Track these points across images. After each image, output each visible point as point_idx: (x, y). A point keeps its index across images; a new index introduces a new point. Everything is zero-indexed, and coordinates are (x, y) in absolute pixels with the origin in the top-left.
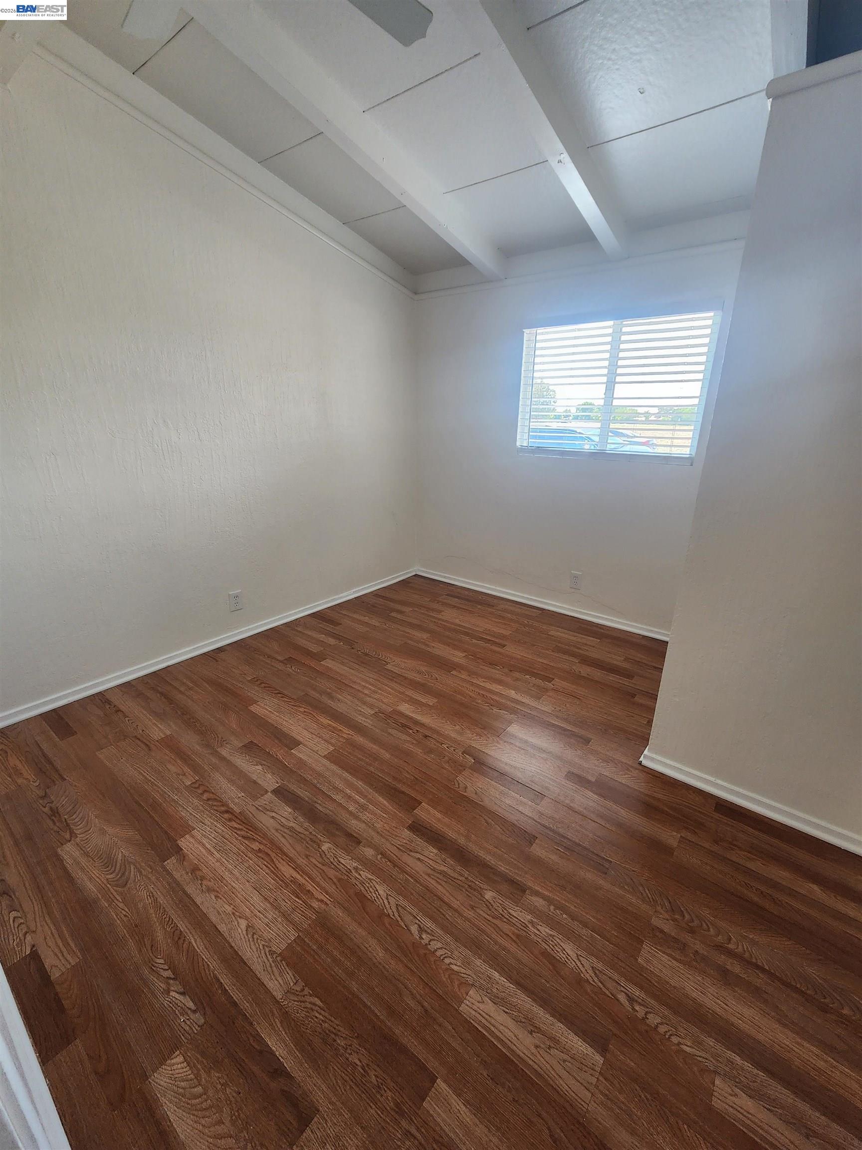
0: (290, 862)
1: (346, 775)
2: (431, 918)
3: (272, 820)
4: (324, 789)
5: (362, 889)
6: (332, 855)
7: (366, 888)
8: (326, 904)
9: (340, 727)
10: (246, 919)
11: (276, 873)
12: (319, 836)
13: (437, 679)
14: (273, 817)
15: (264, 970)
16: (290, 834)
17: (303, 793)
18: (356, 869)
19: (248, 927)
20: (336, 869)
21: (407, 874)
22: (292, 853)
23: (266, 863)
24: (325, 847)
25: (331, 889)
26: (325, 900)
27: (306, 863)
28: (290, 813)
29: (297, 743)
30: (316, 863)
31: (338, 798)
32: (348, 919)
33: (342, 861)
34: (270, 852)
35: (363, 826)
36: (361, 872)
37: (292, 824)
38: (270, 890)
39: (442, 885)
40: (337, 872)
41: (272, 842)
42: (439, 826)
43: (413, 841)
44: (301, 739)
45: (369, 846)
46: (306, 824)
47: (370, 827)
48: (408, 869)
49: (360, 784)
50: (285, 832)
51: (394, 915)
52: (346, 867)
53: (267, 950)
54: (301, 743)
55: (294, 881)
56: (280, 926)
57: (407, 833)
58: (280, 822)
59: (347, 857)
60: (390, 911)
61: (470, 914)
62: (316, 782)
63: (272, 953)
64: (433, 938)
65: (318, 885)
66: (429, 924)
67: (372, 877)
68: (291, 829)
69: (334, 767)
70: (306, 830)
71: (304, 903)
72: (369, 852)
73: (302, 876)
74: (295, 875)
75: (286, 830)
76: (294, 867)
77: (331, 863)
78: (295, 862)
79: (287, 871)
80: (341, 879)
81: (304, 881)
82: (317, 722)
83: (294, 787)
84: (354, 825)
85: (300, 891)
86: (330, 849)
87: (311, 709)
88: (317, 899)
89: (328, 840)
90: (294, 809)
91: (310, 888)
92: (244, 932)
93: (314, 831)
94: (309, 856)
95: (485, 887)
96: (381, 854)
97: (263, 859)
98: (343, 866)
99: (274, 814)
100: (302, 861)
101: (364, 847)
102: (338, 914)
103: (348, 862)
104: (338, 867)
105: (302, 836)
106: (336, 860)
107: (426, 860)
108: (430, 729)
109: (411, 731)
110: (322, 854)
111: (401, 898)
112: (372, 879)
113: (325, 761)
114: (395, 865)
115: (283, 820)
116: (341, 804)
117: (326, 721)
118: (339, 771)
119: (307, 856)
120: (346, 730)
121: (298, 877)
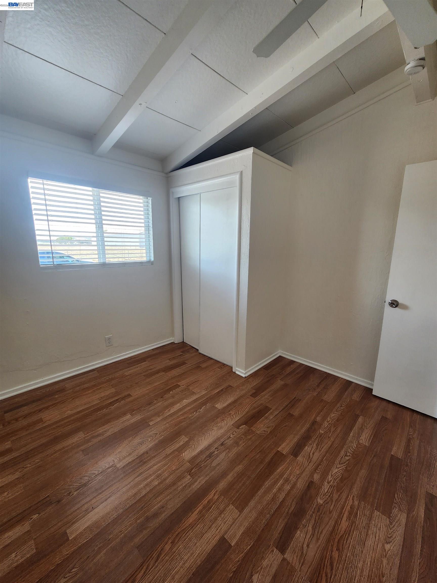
0: (338, 524)
1: (260, 492)
2: (339, 452)
3: (311, 546)
4: (275, 507)
5: (338, 479)
6: (324, 497)
7: (337, 477)
8: (353, 496)
9: (205, 502)
10: (383, 545)
11: (348, 532)
12: (314, 506)
13: (157, 434)
14: (308, 546)
15: (400, 526)
16: (318, 528)
17: (280, 525)
18: (328, 483)
19: (387, 543)
20: (332, 493)
21: (323, 459)
22: (332, 523)
23: (345, 542)
24: (320, 501)
25: (344, 496)
26: (351, 498)
27: (335, 513)
28: (301, 531)
29: (223, 541)
30: (332, 506)
31: (281, 496)
32: (356, 486)
33: (326, 490)
34: (336, 540)
35: (300, 480)
36: (329, 480)
37: (310, 528)
38: (360, 533)
39: (323, 447)
40: (333, 492)
41: (328, 541)
42: (292, 444)
43: (304, 456)
44: (217, 538)
45: (313, 476)
46: (308, 517)
47: (300, 476)
48: (320, 459)
49: (267, 484)
50: (318, 532)
51: (345, 466)
52: (329, 488)
53: (391, 526)
54: (223, 536)
55: (349, 518)
56: (377, 521)
57: (300, 458)
58: (311, 539)
59: (323, 488)
60: (344, 467)
61: (332, 439)
62: (268, 516)
63: (391, 523)
64: (347, 452)
65: (345, 502)
66: (342, 453)
67: (330, 475)
68: (314, 528)
69: (252, 503)
70: (312, 516)
71: (358, 509)
72: (316, 477)
73: (344, 514)
74: (345, 518)
75: (316, 532)
76: (340, 520)
77: (329, 496)
78: (337, 519)
79: (344, 524)
80: (337, 490)
81: (346, 512)
82: (192, 526)
83: (276, 534)
84: (301, 484)
85: (352, 513)
86: (321, 498)
87: (170, 536)
88: (353, 502)
89: (315, 500)
90: (296, 528)
91: (349, 507)
92: (391, 544)
93: (311, 511)
94: (330, 511)
95: (318, 432)
96: (315, 470)
97: (343, 545)
98: (329, 489)
99: (305, 546)
100: (335, 515)
101: (314, 479)
102: (355, 491)
103: (326, 487)
104: (330, 493)
105: (317, 518)
106: (327, 494)
107: (312, 451)
108: (215, 442)
109: (216, 452)
110: (326, 502)
111: (336, 462)
112: (331, 475)
113: (247, 510)
114: (319, 464)
115: (308, 537)
116: (286, 494)
117: (193, 516)
118: (256, 498)
119: (330, 512)
120: (210, 497)
121: (345, 516)
